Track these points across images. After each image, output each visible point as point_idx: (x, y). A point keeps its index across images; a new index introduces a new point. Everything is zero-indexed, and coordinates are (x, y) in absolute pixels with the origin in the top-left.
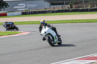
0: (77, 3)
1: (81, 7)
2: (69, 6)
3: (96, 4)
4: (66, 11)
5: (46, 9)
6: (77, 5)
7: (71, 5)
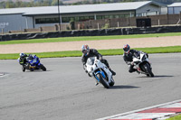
0: (85, 20)
1: (91, 27)
2: (69, 24)
3: (119, 20)
4: (64, 34)
5: (25, 31)
6: (84, 24)
7: (73, 24)
